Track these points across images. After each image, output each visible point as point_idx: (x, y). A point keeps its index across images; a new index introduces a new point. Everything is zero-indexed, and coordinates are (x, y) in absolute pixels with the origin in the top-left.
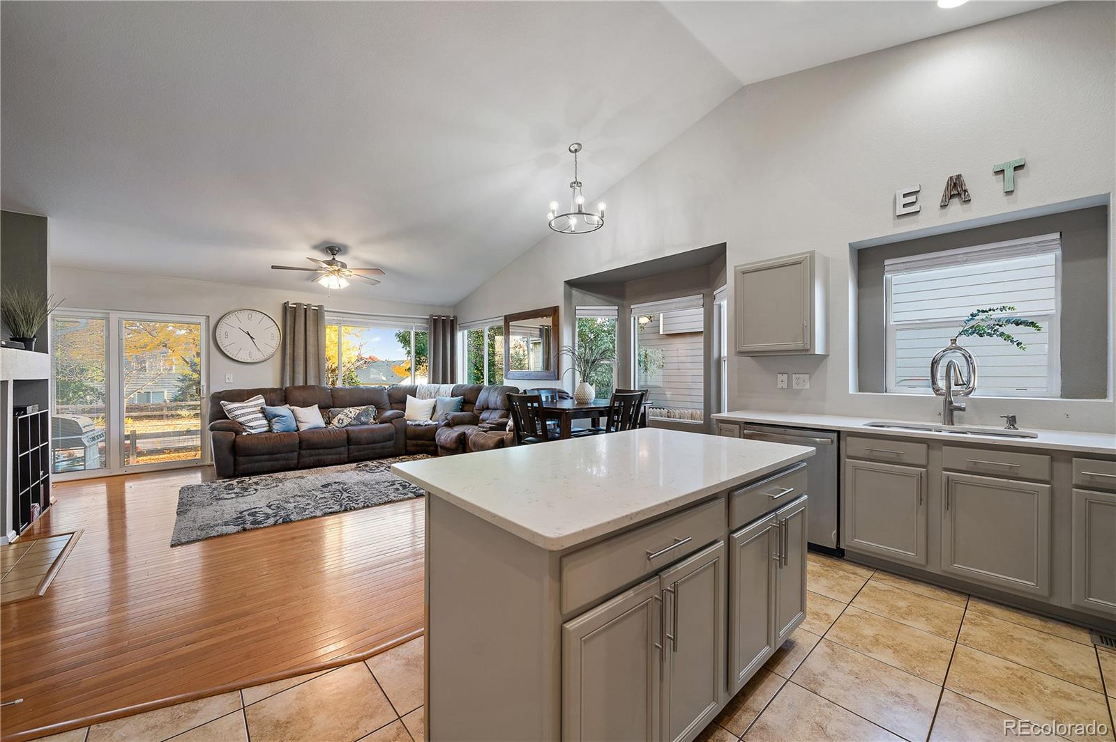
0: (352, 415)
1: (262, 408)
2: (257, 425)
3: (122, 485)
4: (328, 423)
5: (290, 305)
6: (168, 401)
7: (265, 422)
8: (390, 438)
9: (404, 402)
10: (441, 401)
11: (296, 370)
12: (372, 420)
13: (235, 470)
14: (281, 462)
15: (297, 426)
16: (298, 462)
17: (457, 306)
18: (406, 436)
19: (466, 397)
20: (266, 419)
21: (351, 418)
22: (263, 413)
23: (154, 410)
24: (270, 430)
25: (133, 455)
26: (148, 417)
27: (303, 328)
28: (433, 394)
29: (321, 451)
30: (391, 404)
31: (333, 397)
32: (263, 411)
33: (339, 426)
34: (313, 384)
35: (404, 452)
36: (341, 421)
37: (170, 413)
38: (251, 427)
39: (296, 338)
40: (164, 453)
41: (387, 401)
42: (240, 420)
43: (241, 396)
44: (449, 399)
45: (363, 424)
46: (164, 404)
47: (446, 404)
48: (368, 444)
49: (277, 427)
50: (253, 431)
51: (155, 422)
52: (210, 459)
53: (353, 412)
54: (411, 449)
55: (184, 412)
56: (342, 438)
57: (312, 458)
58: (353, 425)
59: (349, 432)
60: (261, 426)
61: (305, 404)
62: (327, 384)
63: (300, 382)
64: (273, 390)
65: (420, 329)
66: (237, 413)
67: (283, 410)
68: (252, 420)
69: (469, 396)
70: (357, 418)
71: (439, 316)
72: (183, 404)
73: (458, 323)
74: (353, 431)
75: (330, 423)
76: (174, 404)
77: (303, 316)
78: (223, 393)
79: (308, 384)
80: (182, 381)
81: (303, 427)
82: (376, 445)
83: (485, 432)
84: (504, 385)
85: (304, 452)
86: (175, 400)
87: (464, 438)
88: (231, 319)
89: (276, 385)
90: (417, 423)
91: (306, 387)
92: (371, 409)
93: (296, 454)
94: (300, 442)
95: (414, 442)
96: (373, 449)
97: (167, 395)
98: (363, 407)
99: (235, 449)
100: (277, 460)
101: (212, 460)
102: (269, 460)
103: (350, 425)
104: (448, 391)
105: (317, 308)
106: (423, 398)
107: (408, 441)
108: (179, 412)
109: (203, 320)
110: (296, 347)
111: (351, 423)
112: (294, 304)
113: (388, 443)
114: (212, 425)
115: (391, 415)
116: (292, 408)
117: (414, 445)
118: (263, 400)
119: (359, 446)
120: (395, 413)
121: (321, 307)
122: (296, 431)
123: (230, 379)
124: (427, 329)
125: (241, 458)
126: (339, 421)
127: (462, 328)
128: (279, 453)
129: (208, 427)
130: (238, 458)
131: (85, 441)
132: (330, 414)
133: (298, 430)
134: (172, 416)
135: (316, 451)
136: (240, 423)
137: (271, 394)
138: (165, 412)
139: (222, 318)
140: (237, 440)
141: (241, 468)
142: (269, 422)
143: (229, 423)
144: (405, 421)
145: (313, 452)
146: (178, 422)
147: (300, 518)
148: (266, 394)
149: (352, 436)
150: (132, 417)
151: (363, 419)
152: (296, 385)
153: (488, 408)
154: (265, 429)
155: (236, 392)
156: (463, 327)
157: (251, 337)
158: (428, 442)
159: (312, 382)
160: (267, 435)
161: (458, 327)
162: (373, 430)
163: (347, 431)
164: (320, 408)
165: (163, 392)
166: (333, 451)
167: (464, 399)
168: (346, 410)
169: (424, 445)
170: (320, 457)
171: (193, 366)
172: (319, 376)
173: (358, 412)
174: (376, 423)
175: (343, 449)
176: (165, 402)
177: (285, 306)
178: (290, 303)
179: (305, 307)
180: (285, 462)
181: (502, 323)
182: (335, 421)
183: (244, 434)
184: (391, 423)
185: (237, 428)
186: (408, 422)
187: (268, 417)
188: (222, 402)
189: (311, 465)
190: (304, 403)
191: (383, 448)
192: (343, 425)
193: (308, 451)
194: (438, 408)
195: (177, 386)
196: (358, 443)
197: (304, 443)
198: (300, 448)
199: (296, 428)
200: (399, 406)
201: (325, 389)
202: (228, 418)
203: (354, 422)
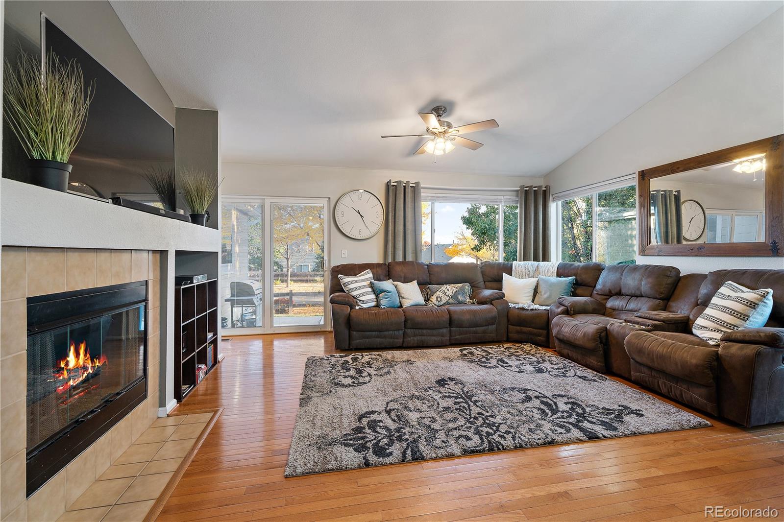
0: (450, 293)
1: (371, 282)
2: (367, 299)
3: (272, 342)
4: (427, 300)
5: (392, 184)
6: (310, 271)
7: (373, 296)
8: (490, 322)
9: (500, 280)
10: (546, 281)
11: (397, 246)
12: (468, 300)
13: (350, 344)
14: (388, 340)
15: (400, 302)
16: (403, 341)
17: (549, 175)
18: (508, 321)
19: (578, 278)
20: (375, 293)
21: (448, 296)
22: (371, 287)
23: (303, 276)
24: (378, 306)
25: (291, 306)
26: (301, 281)
27: (402, 205)
28: (532, 273)
29: (425, 331)
30: (485, 282)
31: (429, 274)
32: (372, 286)
33: (437, 303)
34: (411, 260)
35: (505, 339)
36: (439, 299)
37: (311, 278)
38: (363, 301)
39: (397, 215)
40: (306, 306)
41: (481, 279)
42: (354, 293)
43: (353, 270)
44: (554, 279)
45: (460, 303)
46: (308, 273)
47: (552, 285)
48: (470, 327)
49: (384, 302)
50: (365, 306)
51: (304, 284)
52: (330, 327)
53: (451, 289)
54: (513, 336)
55: (318, 279)
56: (444, 319)
57: (416, 338)
58: (450, 304)
59: (452, 313)
60: (370, 301)
61: (406, 280)
62: (424, 259)
63: (400, 258)
64: (378, 265)
65: (509, 202)
66: (351, 286)
67: (387, 285)
68: (363, 294)
69: (584, 276)
70: (454, 297)
71: (531, 187)
72: (318, 273)
73: (551, 193)
74: (455, 312)
75: (428, 300)
76: (313, 273)
77: (403, 193)
78: (340, 267)
79: (407, 260)
80: (317, 258)
81: (407, 304)
82: (477, 328)
83: (649, 331)
84: (637, 264)
85: (409, 331)
86: (314, 270)
87: (607, 335)
88: (346, 200)
89: (381, 262)
90: (520, 306)
91: (405, 262)
92: (467, 287)
93: (401, 332)
94: (405, 321)
95: (518, 328)
96: (475, 332)
97: (310, 268)
98: (460, 285)
99: (349, 322)
100: (385, 337)
101: (331, 327)
102: (378, 337)
103: (447, 303)
104: (551, 270)
105: (414, 185)
106: (520, 276)
107: (510, 326)
108: (316, 278)
109: (325, 202)
110: (396, 223)
111: (450, 301)
112: (395, 182)
113: (490, 327)
114: (332, 297)
115: (491, 295)
116: (396, 283)
117: (518, 332)
118: (371, 275)
119: (461, 329)
120: (493, 292)
121: (417, 183)
122: (399, 307)
123: (345, 255)
124: (517, 202)
125: (355, 333)
126: (437, 298)
127: (554, 200)
128: (387, 330)
129: (329, 300)
130: (352, 332)
131: (255, 301)
132: (428, 291)
133: (401, 306)
134: (312, 280)
135: (420, 331)
136: (353, 297)
137: (378, 269)
138: (309, 278)
139: (340, 198)
140: (352, 314)
141: (356, 342)
142: (377, 296)
143: (345, 297)
144: (507, 302)
145: (417, 331)
146: (315, 284)
147: (434, 455)
148: (374, 268)
149: (455, 317)
150: (294, 280)
151: (460, 298)
152: (397, 260)
153: (619, 294)
154: (374, 304)
155: (350, 266)
156: (558, 197)
157: (361, 216)
158: (535, 331)
159: (410, 258)
160: (376, 310)
161: (551, 198)
162: (474, 312)
163: (449, 311)
164: (419, 284)
165: (308, 265)
166: (435, 332)
167: (576, 280)
168: (444, 288)
169: (530, 333)
170: (423, 338)
171: (322, 249)
172: (417, 252)
173: (455, 289)
174: (474, 303)
175: (445, 330)
176: (309, 271)
177: (388, 185)
178: (392, 181)
179: (404, 185)
180: (391, 340)
181: (635, 183)
182: (434, 299)
183: (357, 308)
184: (491, 304)
185: (351, 302)
186: (510, 304)
187: (377, 292)
188: (340, 275)
189: (415, 345)
190: (405, 278)
191: (484, 332)
192: (442, 303)
193: (412, 330)
194: (541, 289)
195: (315, 262)
196: (460, 325)
197: (409, 322)
198: (405, 327)
199: (399, 304)
200: (494, 284)
201: (422, 265)
202: (344, 292)
203: (451, 301)
